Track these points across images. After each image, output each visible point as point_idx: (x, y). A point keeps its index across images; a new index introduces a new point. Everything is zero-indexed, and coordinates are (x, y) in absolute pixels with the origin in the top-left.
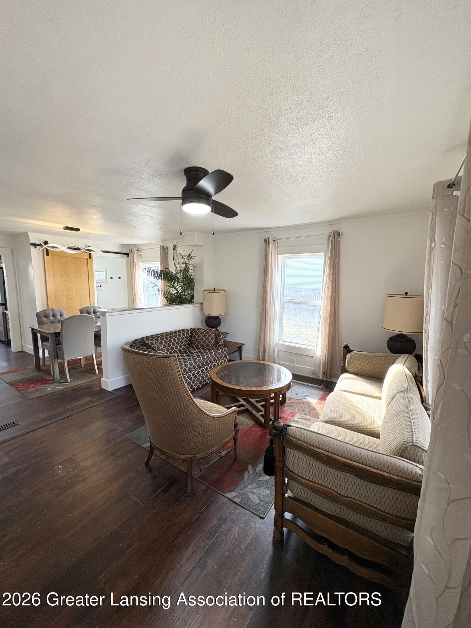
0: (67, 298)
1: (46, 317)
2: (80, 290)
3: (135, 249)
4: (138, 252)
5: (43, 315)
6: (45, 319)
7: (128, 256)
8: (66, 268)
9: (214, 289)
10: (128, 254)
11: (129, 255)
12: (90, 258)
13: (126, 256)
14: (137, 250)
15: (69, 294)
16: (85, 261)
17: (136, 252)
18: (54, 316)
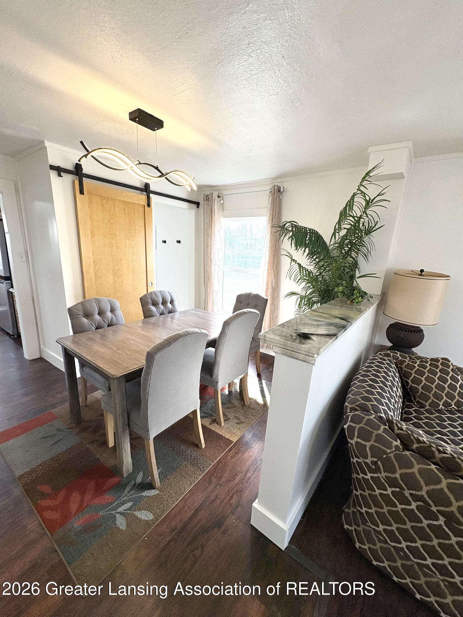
0: (113, 275)
1: (88, 315)
2: (132, 262)
3: (215, 195)
4: (220, 199)
5: (81, 313)
6: (85, 320)
7: (198, 207)
8: (112, 221)
9: (422, 271)
10: (198, 204)
11: (200, 206)
12: (149, 205)
13: (195, 206)
14: (219, 197)
15: (116, 267)
16: (141, 210)
17: (217, 198)
18: (101, 313)
